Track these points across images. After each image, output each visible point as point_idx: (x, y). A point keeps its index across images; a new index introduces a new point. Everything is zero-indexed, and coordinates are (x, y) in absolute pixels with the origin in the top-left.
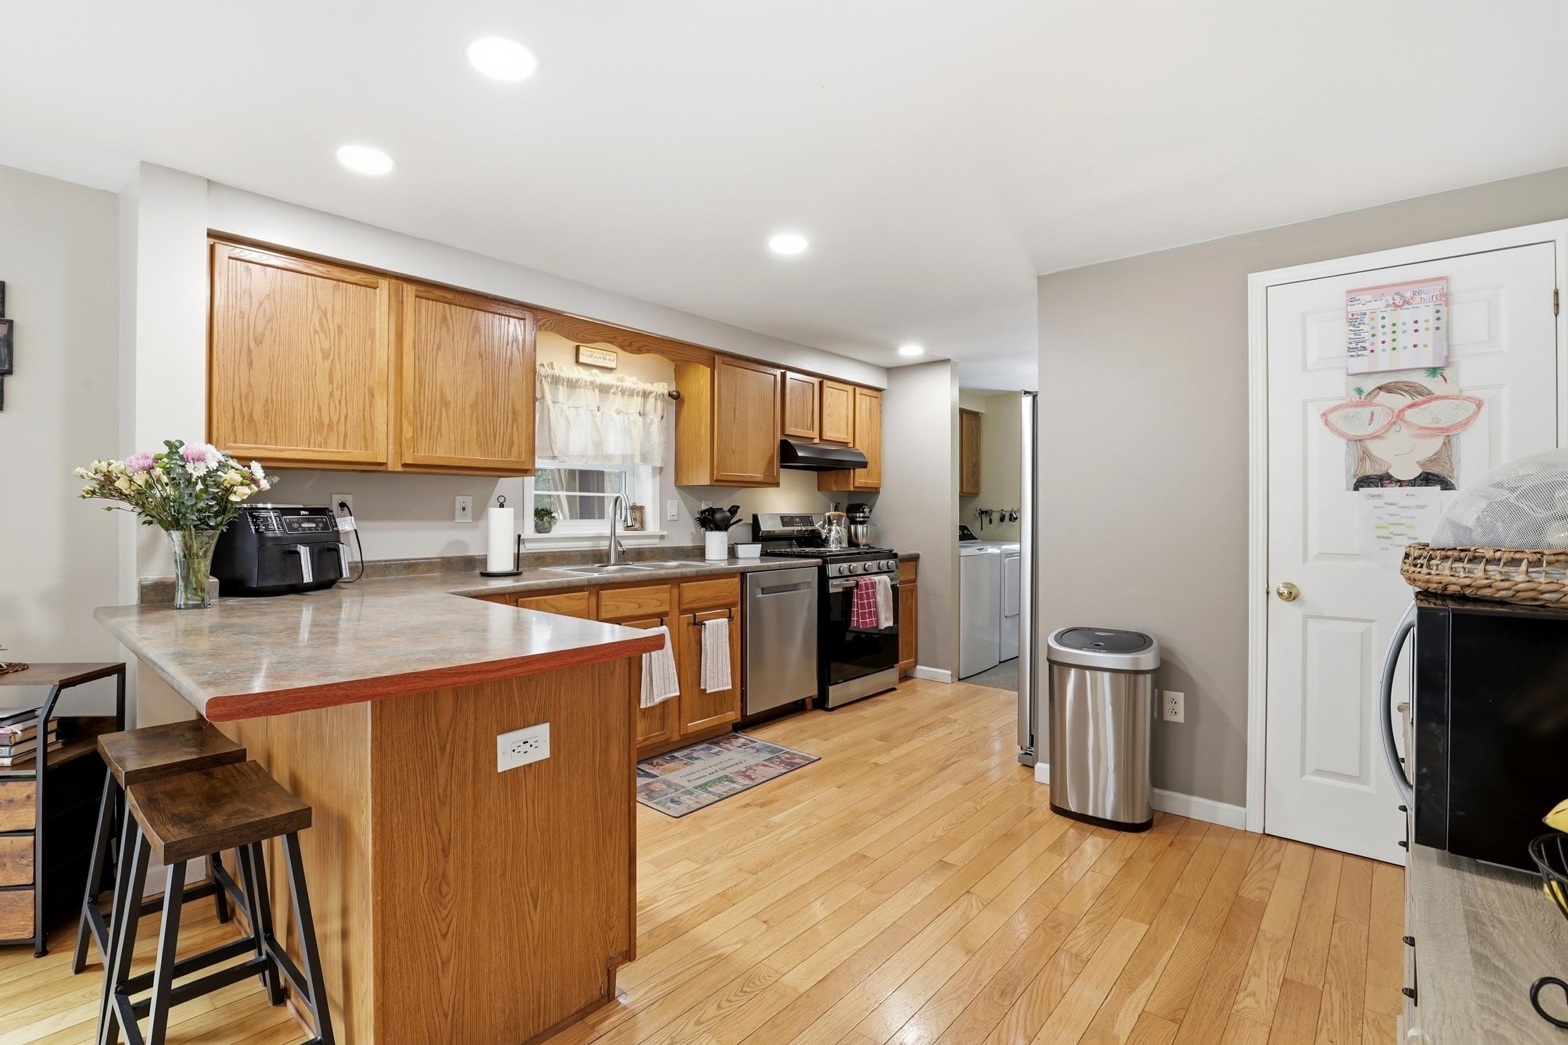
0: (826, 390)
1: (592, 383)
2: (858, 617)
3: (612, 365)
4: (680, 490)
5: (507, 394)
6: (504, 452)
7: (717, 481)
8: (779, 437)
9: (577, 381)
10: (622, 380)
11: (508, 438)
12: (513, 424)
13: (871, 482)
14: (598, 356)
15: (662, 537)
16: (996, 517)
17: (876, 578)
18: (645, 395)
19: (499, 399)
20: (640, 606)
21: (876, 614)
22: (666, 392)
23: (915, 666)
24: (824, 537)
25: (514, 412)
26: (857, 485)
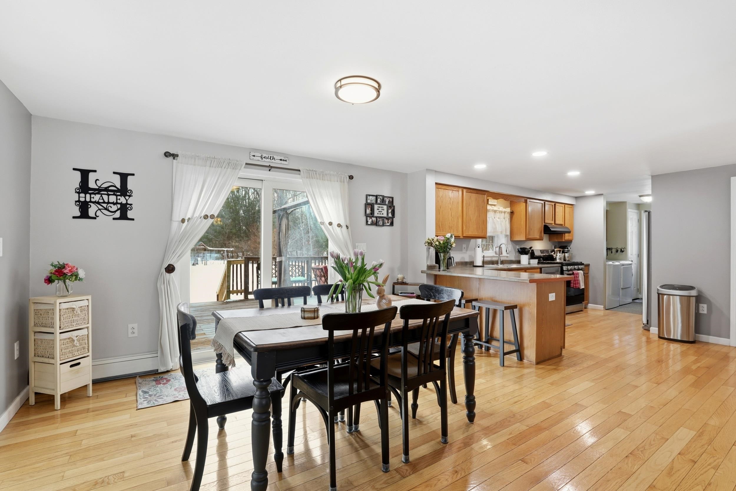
0: (557, 207)
1: (493, 210)
2: (573, 284)
3: (495, 204)
4: (512, 242)
5: (482, 216)
6: (481, 232)
8: (544, 224)
10: (499, 208)
11: (482, 228)
12: (483, 224)
13: (570, 238)
14: (493, 201)
15: (507, 257)
16: (614, 251)
17: (579, 271)
18: (505, 212)
19: (480, 218)
21: (579, 283)
22: (509, 211)
23: (588, 304)
24: (554, 257)
26: (566, 239)
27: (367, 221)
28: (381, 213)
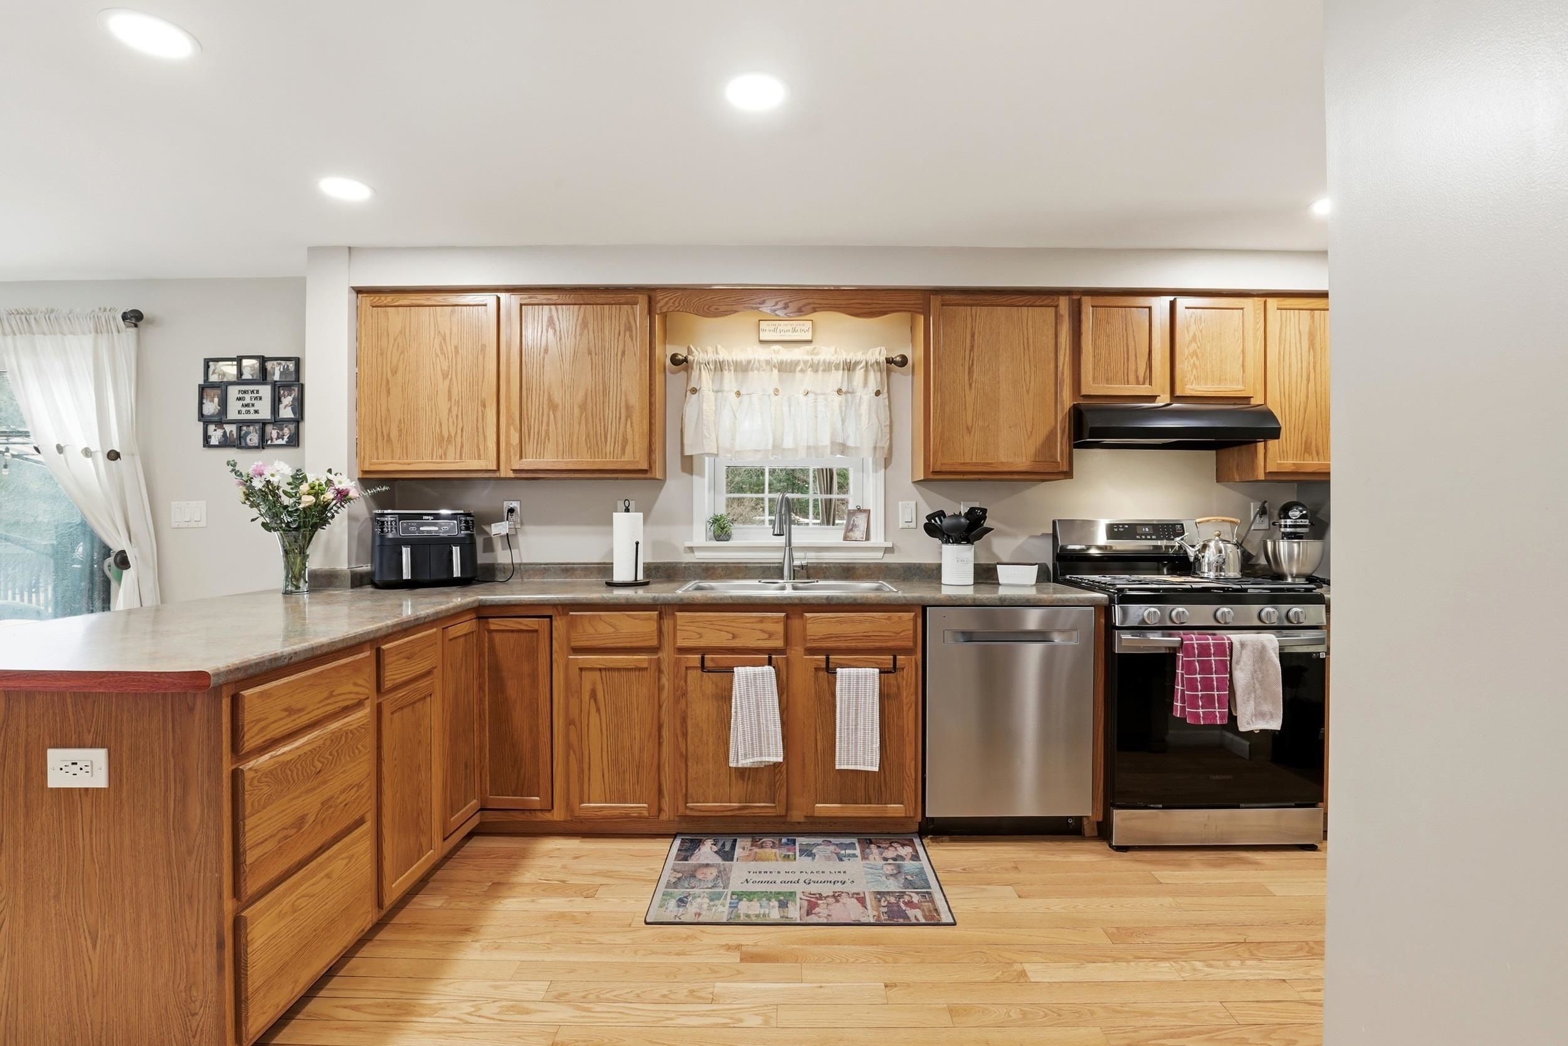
0: (1185, 314)
1: (768, 362)
3: (806, 336)
4: (921, 488)
5: (619, 389)
6: (616, 451)
7: (935, 472)
9: (749, 362)
10: (816, 352)
11: (621, 436)
12: (627, 420)
13: (1319, 464)
14: (786, 328)
15: (888, 550)
18: (850, 367)
19: (611, 395)
21: (1228, 703)
22: (882, 359)
25: (628, 407)
26: (1271, 468)
27: (206, 438)
28: (252, 409)
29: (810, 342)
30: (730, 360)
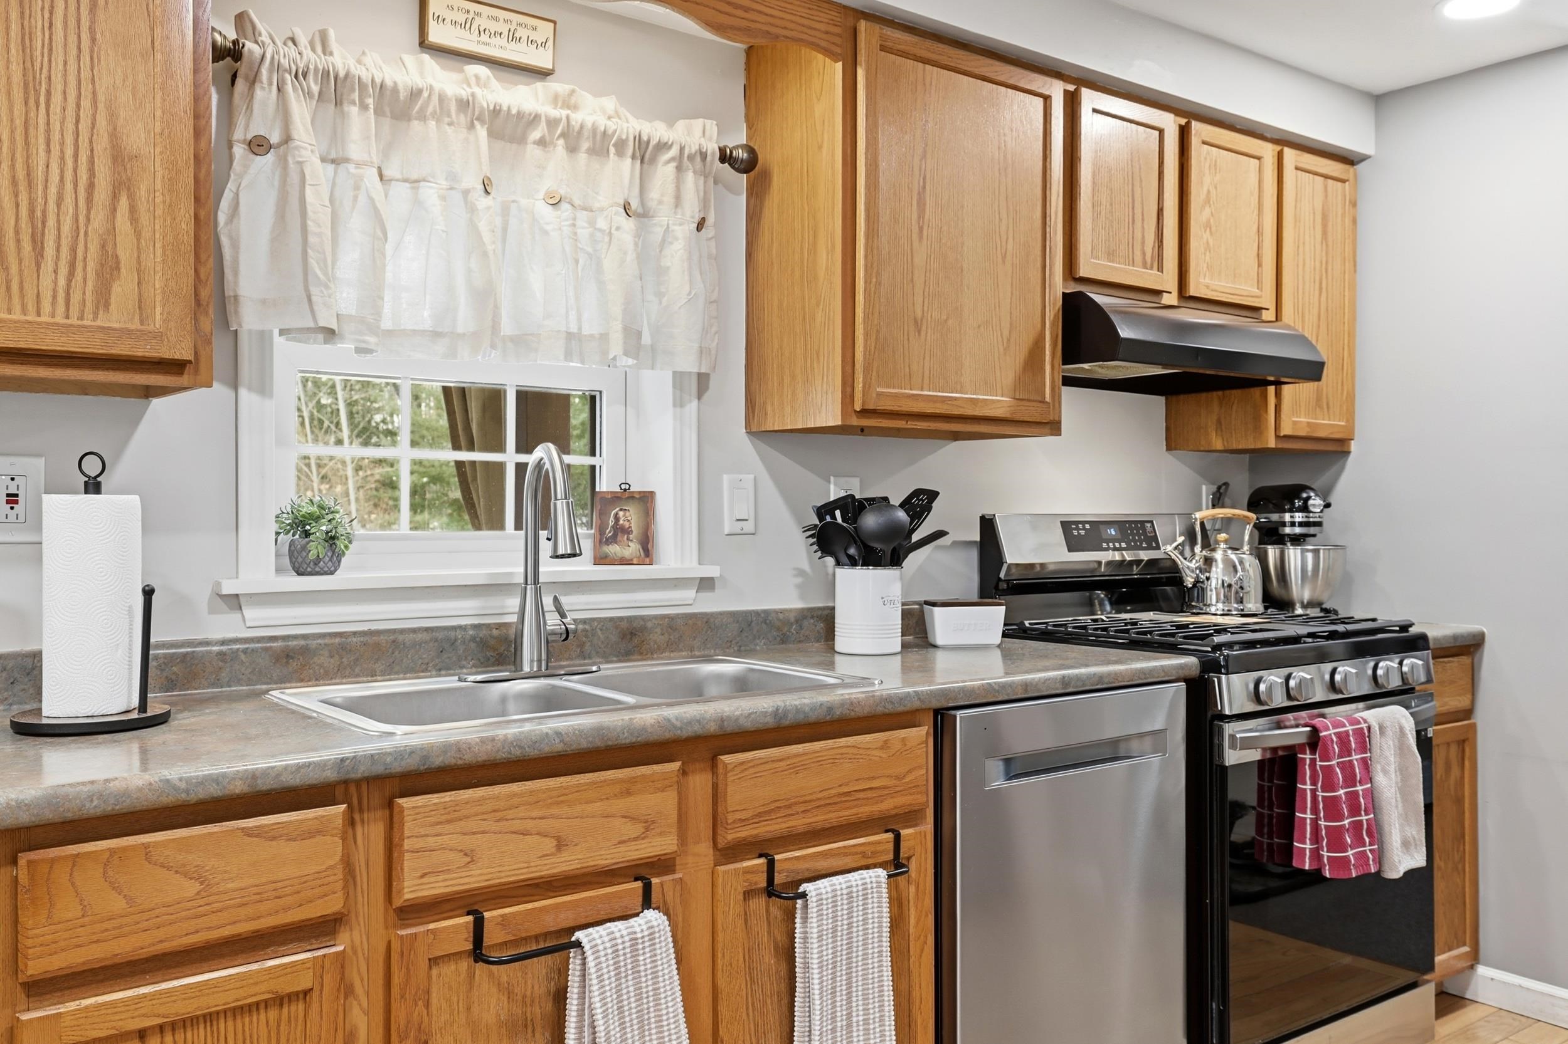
0: (1197, 150)
1: (464, 105)
2: (1316, 838)
3: (541, 59)
4: (763, 446)
5: (86, 90)
6: (76, 297)
7: (865, 412)
8: (1059, 286)
10: (568, 103)
11: (94, 248)
12: (115, 197)
13: (1328, 424)
14: (493, 26)
15: (706, 584)
17: (1372, 716)
18: (645, 152)
19: (56, 107)
20: (560, 845)
21: (1376, 832)
22: (712, 148)
23: (1472, 967)
24: (1189, 581)
25: (119, 157)
26: (1286, 430)
29: (543, 74)
30: (366, 77)
